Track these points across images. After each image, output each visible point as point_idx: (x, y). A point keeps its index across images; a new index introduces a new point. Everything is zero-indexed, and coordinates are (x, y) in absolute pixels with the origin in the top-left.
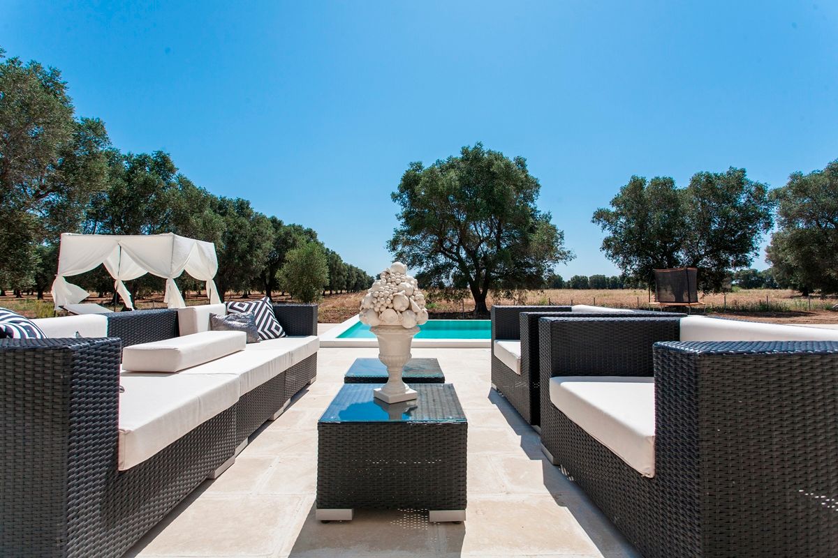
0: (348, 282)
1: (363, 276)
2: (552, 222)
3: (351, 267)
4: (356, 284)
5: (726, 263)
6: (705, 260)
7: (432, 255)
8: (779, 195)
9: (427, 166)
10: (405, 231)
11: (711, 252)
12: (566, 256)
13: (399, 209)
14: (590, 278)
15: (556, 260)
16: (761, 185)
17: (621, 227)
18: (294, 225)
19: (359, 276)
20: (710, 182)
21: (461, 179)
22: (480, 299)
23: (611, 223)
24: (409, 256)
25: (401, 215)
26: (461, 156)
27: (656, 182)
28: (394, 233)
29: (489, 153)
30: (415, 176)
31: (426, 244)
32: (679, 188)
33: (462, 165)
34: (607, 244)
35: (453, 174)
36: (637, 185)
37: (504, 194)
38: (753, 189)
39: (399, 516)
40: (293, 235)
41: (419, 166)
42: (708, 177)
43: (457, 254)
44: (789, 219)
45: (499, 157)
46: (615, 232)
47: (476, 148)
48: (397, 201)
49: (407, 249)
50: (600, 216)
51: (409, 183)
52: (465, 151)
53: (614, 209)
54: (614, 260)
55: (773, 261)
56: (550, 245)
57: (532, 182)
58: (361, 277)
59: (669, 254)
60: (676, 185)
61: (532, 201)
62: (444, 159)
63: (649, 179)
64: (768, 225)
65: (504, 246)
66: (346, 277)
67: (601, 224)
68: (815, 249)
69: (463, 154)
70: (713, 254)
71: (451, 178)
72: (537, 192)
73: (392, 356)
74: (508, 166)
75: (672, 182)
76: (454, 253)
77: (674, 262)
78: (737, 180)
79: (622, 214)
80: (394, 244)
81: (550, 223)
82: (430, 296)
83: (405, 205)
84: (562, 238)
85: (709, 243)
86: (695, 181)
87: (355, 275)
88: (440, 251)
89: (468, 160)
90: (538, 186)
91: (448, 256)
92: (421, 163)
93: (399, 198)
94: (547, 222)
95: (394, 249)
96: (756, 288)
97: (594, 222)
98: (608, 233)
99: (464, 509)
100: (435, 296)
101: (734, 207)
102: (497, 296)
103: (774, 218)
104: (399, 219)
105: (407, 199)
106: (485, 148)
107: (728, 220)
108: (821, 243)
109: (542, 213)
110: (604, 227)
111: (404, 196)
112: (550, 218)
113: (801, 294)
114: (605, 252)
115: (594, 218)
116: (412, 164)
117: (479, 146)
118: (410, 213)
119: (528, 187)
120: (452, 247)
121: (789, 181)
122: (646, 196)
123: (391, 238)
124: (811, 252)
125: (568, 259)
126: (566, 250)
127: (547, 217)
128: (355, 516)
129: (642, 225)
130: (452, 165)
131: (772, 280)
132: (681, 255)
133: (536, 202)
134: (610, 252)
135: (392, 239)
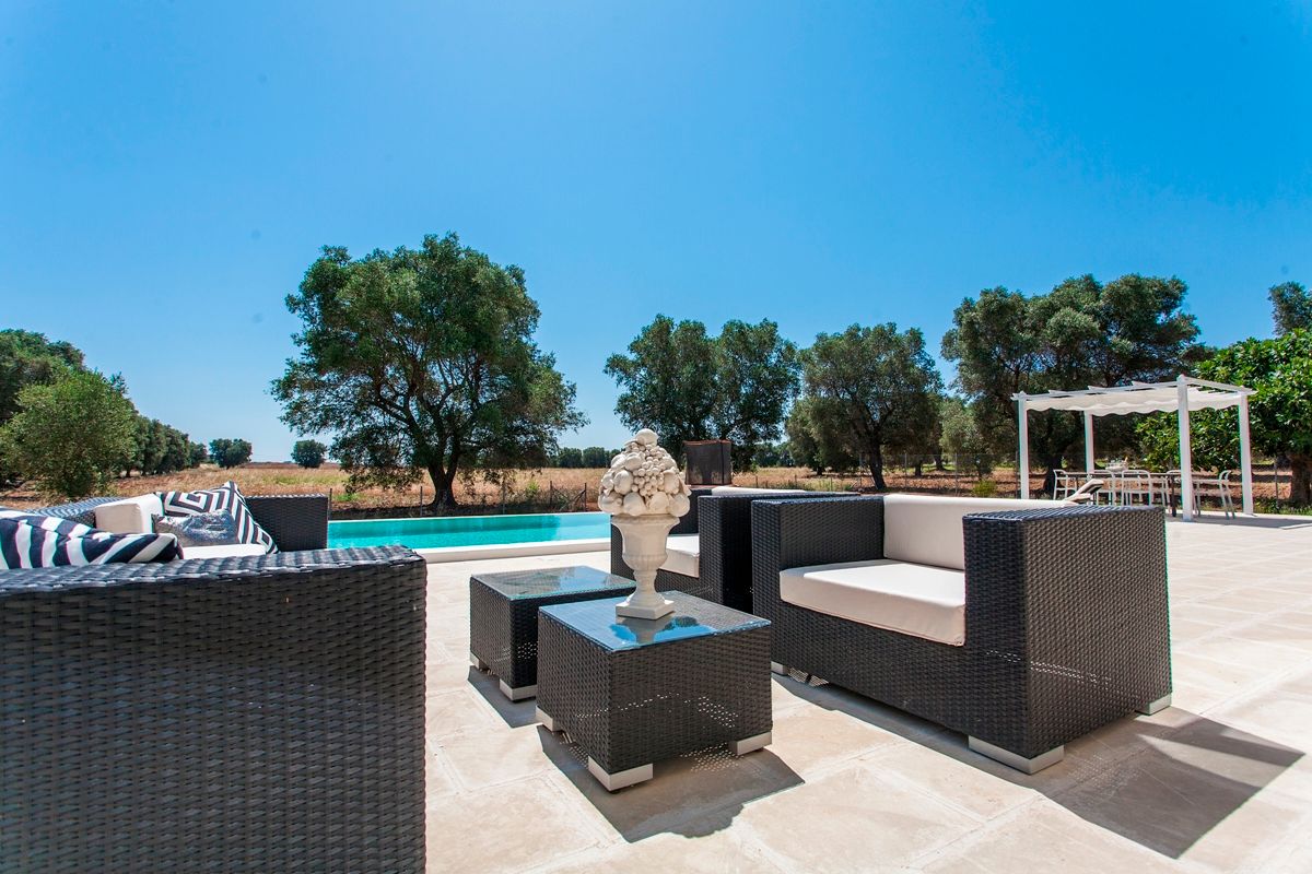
0: (148, 455)
1: (181, 442)
2: (556, 368)
3: (156, 425)
4: (165, 458)
5: (754, 436)
6: (734, 430)
7: (359, 411)
8: (806, 357)
9: (357, 255)
10: (310, 365)
11: (743, 420)
12: (576, 420)
13: (299, 324)
14: (585, 452)
15: (561, 425)
16: (791, 345)
17: (642, 382)
18: (20, 333)
19: (173, 442)
20: (743, 334)
21: (421, 286)
22: (443, 484)
23: (628, 375)
24: (316, 411)
25: (302, 336)
26: (422, 249)
27: (685, 326)
28: (288, 367)
29: (468, 252)
30: (336, 270)
31: (347, 389)
32: (710, 337)
33: (423, 266)
34: (624, 405)
35: (409, 278)
36: (663, 327)
37: (493, 320)
38: (784, 348)
39: (691, 762)
40: (18, 353)
41: (342, 255)
42: (741, 327)
43: (405, 409)
44: (814, 385)
45: (483, 261)
46: (634, 388)
47: (447, 240)
48: (297, 312)
49: (309, 396)
50: (616, 364)
51: (324, 283)
52: (429, 243)
53: (632, 357)
54: (632, 428)
55: (790, 434)
56: (557, 403)
57: (530, 307)
58: (178, 445)
59: (696, 421)
60: (707, 333)
61: (527, 334)
62: (390, 250)
63: (677, 322)
64: (797, 392)
65: (482, 401)
66: (143, 445)
67: (615, 377)
68: (835, 421)
69: (425, 246)
70: (744, 424)
71: (407, 284)
72: (535, 321)
73: (649, 556)
74: (500, 277)
75: (703, 330)
76: (399, 408)
77: (701, 432)
78: (768, 334)
79: (644, 365)
80: (285, 387)
81: (554, 368)
82: (354, 479)
83: (312, 320)
84: (573, 393)
85: (742, 410)
86: (728, 329)
87: (164, 441)
88: (376, 404)
89: (434, 257)
90: (536, 312)
91: (390, 412)
92: (345, 250)
93: (302, 306)
94: (549, 367)
95: (286, 396)
96: (771, 466)
97: (606, 372)
98: (624, 390)
99: (769, 731)
100: (362, 479)
101: (766, 367)
102: (469, 478)
103: (801, 383)
104: (299, 343)
105: (316, 310)
106: (462, 244)
107: (760, 382)
108: (841, 415)
109: (541, 354)
110: (620, 380)
111: (312, 304)
112: (554, 362)
113: (815, 473)
114: (620, 416)
115: (608, 366)
116: (327, 250)
117: (452, 239)
118: (319, 334)
119: (523, 313)
120: (394, 398)
121: (815, 341)
122: (674, 343)
123: (282, 376)
124: (832, 426)
125: (580, 424)
126: (576, 412)
127: (550, 361)
128: (657, 773)
129: (667, 381)
130: (402, 263)
131: (787, 457)
132: (709, 423)
133: (533, 336)
134: (627, 416)
135: (282, 378)
